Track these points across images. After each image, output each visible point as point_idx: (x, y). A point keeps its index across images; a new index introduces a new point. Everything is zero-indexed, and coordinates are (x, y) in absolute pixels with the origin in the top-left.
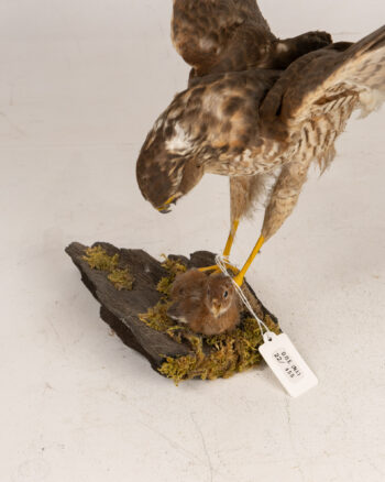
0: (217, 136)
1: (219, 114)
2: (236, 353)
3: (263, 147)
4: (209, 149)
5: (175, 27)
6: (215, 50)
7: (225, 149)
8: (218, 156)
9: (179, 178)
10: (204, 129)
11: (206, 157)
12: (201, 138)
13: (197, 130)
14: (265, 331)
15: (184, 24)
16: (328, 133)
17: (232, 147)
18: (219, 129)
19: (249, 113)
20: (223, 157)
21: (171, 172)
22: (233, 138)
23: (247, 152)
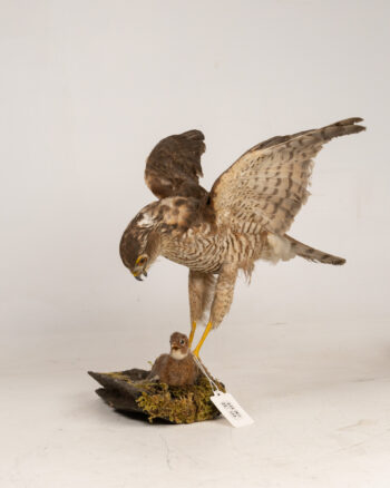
0: (169, 217)
1: (171, 206)
2: (195, 403)
3: (201, 228)
4: (164, 225)
5: (147, 172)
6: (171, 187)
7: (175, 226)
8: (171, 231)
9: (145, 242)
10: (161, 212)
11: (163, 230)
12: (159, 218)
13: (156, 214)
14: (215, 389)
15: (152, 172)
16: (247, 247)
17: (179, 226)
18: (170, 212)
19: (191, 208)
20: (175, 233)
21: (140, 237)
22: (180, 220)
23: (190, 231)
